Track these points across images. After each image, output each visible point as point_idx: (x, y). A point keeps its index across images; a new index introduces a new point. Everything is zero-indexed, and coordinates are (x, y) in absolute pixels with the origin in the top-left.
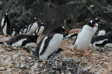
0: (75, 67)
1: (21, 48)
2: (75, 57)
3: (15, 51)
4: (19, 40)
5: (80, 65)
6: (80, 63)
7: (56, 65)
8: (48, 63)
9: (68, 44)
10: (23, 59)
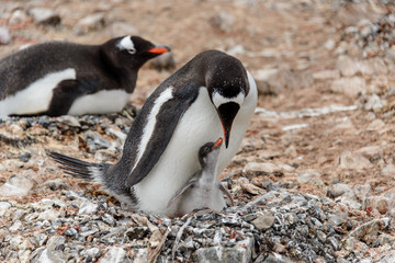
0: (323, 255)
1: (46, 126)
2: (349, 160)
3: (15, 151)
4: (34, 80)
5: (350, 239)
6: (349, 229)
7: (219, 254)
8: (177, 246)
9: (337, 45)
10: (53, 215)
